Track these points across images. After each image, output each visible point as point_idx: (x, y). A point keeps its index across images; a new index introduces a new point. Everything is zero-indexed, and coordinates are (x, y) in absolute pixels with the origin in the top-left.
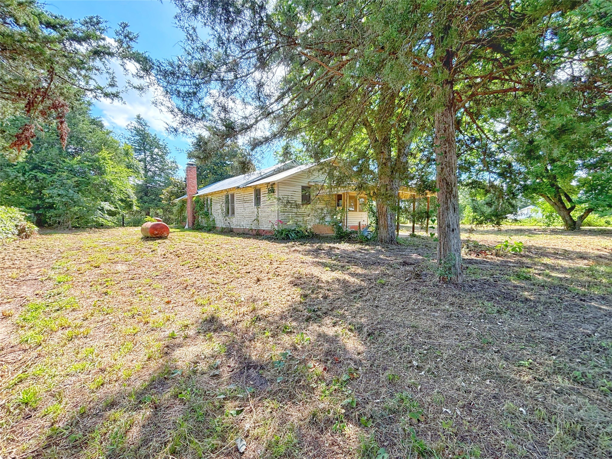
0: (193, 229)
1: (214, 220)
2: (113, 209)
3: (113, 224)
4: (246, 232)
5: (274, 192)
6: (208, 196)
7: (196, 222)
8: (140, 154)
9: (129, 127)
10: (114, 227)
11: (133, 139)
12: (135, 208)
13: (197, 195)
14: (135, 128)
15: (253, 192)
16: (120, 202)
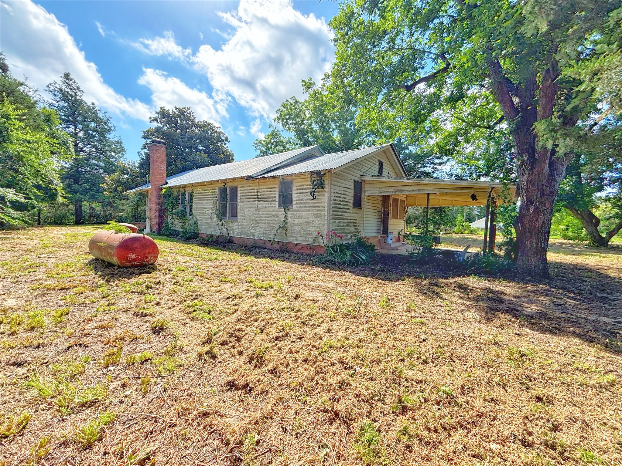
0: (160, 234)
1: (196, 223)
2: (23, 200)
3: (22, 223)
4: (260, 244)
5: (323, 188)
6: (186, 189)
7: (164, 224)
8: (68, 127)
9: (52, 88)
10: (23, 228)
11: (57, 104)
12: (60, 200)
13: (167, 186)
14: (61, 90)
15: (277, 186)
16: (35, 190)
